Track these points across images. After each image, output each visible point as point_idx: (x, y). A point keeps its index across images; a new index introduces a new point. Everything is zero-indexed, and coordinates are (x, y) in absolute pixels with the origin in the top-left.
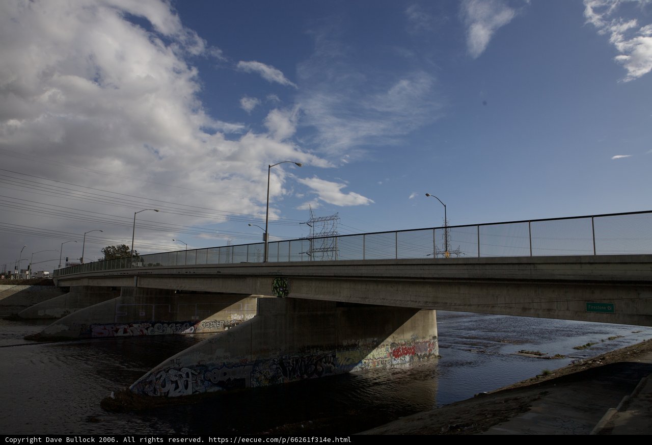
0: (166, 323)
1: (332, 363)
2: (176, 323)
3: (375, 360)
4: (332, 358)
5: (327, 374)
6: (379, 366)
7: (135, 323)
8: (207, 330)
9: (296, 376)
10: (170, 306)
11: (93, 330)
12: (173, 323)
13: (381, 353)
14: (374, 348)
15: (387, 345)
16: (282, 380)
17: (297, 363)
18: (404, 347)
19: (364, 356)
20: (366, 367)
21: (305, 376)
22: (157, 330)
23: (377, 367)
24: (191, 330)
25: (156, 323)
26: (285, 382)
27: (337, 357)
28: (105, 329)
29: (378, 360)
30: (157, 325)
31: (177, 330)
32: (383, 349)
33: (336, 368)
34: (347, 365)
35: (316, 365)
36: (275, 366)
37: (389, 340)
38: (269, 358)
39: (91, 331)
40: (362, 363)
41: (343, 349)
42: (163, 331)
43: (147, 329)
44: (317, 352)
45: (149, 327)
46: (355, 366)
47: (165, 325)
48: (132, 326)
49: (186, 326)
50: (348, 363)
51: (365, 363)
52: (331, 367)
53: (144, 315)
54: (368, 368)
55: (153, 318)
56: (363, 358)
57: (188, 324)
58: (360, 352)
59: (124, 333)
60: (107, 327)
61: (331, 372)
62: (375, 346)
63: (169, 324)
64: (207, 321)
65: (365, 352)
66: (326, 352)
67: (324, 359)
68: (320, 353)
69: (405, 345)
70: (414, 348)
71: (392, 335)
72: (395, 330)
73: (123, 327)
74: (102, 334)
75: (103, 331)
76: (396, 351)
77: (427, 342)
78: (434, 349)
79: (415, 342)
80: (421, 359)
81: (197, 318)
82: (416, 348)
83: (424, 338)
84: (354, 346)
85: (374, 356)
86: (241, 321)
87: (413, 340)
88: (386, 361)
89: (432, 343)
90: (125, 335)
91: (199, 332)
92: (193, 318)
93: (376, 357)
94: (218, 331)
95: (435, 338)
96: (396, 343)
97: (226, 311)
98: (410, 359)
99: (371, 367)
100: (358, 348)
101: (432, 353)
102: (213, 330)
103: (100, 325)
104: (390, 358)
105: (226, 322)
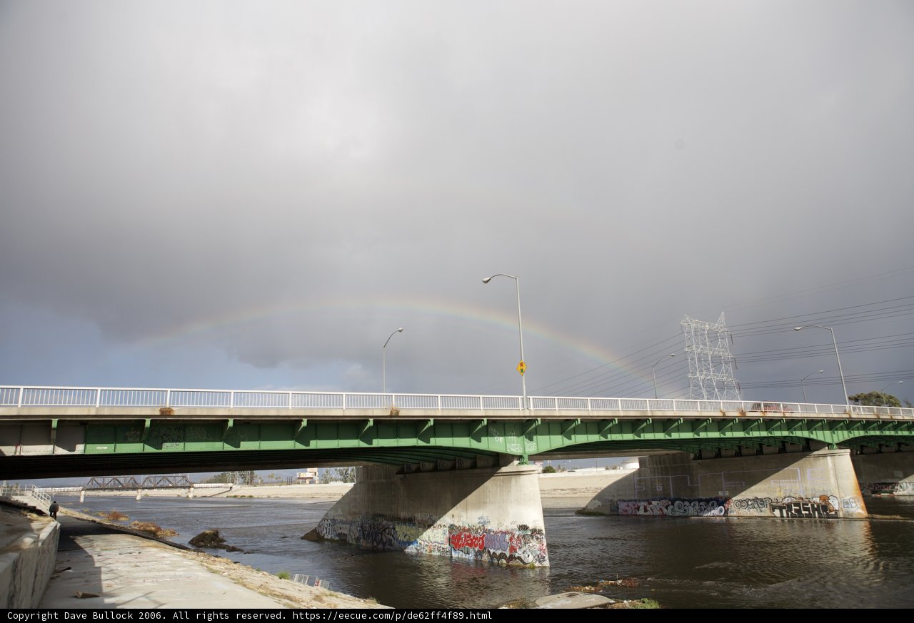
0: (686, 500)
1: (393, 536)
3: (431, 544)
4: (393, 530)
5: (389, 547)
6: (435, 553)
7: (653, 500)
8: (744, 512)
9: (369, 541)
10: (689, 478)
11: (619, 507)
12: (695, 500)
13: (437, 535)
14: (429, 526)
15: (444, 526)
16: (363, 543)
17: (371, 529)
18: (468, 534)
19: (418, 535)
20: (422, 550)
21: (375, 544)
22: (677, 509)
23: (433, 553)
24: (721, 511)
25: (675, 500)
26: (364, 544)
27: (396, 530)
28: (628, 506)
29: (434, 544)
30: (677, 503)
31: (701, 510)
32: (440, 531)
33: (395, 542)
34: (404, 542)
35: (381, 534)
36: (359, 529)
37: (447, 519)
38: (356, 520)
39: (617, 507)
40: (417, 543)
41: (401, 522)
42: (685, 510)
43: (667, 507)
44: (383, 521)
45: (668, 505)
46: (409, 545)
47: (687, 503)
48: (650, 504)
49: (713, 505)
50: (405, 540)
51: (421, 544)
52: (391, 540)
53: (661, 489)
54: (424, 552)
55: (672, 493)
56: (418, 537)
57: (716, 503)
58: (416, 529)
60: (630, 504)
61: (392, 546)
62: (429, 524)
63: (690, 502)
64: (741, 498)
65: (421, 530)
66: (390, 523)
68: (385, 522)
69: (469, 530)
70: (482, 538)
71: (451, 512)
72: (454, 506)
73: (642, 504)
74: (626, 511)
75: (627, 508)
76: (457, 537)
77: (506, 533)
78: (520, 548)
79: (484, 529)
80: (496, 561)
81: (727, 494)
82: (487, 539)
83: (500, 524)
84: (410, 521)
85: (429, 537)
86: (802, 499)
87: (481, 525)
88: (443, 549)
89: (516, 537)
90: (645, 514)
91: (732, 514)
92: (720, 494)
93: (431, 539)
94: (762, 514)
95: (524, 528)
96: (456, 525)
97: (772, 482)
98: (476, 556)
99: (425, 552)
100: (414, 524)
101: (517, 555)
102: (754, 512)
103: (624, 501)
104: (448, 545)
105: (773, 500)
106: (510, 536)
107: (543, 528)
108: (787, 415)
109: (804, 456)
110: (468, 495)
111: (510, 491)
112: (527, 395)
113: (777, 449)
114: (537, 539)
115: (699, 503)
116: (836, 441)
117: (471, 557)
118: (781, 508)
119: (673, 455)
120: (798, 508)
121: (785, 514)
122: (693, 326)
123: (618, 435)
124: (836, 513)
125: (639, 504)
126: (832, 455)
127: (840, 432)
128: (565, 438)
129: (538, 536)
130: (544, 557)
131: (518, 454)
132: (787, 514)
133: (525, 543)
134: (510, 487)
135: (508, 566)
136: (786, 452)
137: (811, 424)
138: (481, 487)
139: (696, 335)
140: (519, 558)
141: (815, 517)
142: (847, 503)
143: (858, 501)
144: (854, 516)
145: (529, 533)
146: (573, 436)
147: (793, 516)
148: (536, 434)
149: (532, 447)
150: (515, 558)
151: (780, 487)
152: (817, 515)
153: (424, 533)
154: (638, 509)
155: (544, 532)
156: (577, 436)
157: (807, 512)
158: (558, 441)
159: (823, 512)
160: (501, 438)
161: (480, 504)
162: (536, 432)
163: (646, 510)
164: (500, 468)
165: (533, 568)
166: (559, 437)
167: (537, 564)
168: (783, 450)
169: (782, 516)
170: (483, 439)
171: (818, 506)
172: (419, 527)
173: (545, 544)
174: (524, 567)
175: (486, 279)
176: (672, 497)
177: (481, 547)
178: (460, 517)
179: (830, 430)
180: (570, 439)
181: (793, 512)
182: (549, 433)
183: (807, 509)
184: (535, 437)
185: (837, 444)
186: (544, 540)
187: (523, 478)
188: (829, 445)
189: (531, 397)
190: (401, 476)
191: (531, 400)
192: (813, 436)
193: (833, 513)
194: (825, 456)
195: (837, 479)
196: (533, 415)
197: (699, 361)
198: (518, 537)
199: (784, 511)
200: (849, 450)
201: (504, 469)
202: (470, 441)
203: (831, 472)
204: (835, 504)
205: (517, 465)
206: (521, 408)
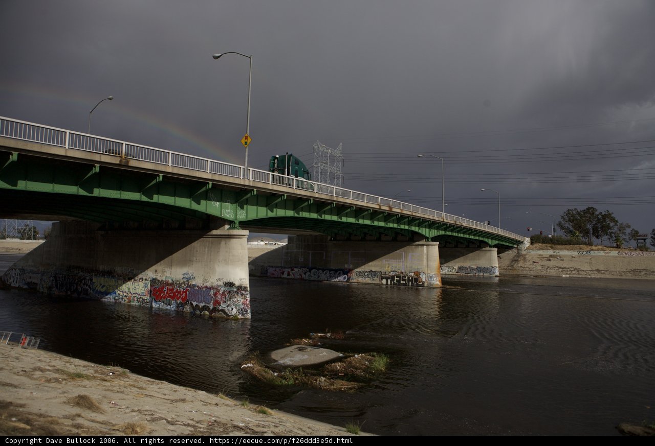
0: (320, 269)
1: (89, 287)
2: (330, 270)
3: (130, 295)
4: (90, 281)
5: (84, 296)
6: (134, 304)
7: (295, 268)
8: (361, 280)
9: (63, 290)
10: (324, 254)
11: (268, 271)
12: (327, 270)
13: (137, 287)
14: (130, 279)
15: (146, 280)
16: (55, 291)
17: (65, 280)
18: (170, 287)
19: (117, 286)
20: (120, 300)
21: (69, 293)
22: (313, 275)
23: (132, 303)
24: (345, 278)
25: (312, 268)
26: (56, 293)
27: (93, 281)
28: (275, 271)
29: (134, 295)
30: (313, 271)
31: (331, 277)
32: (141, 284)
33: (92, 292)
34: (101, 292)
35: (77, 284)
36: (51, 279)
37: (150, 274)
38: (49, 271)
39: (267, 271)
40: (116, 293)
41: (100, 274)
42: (319, 276)
43: (305, 274)
44: (79, 272)
45: (306, 272)
46: (107, 295)
47: (321, 271)
48: (293, 270)
49: (340, 274)
50: (103, 290)
51: (119, 294)
52: (87, 290)
53: (303, 260)
54: (123, 302)
55: (310, 264)
56: (117, 288)
57: (342, 272)
58: (115, 281)
59: (288, 275)
60: (277, 269)
61: (87, 295)
62: (130, 277)
63: (323, 270)
64: (360, 270)
65: (120, 282)
66: (87, 275)
67: (83, 281)
68: (81, 274)
69: (172, 284)
70: (186, 292)
71: (154, 268)
72: (158, 262)
73: (287, 270)
74: (274, 274)
75: (274, 272)
76: (158, 290)
77: (211, 288)
78: (224, 302)
79: (188, 284)
80: (198, 312)
81: (351, 266)
82: (190, 293)
83: (205, 280)
84: (110, 274)
85: (129, 289)
86: (402, 273)
87: (185, 280)
88: (143, 299)
89: (221, 292)
90: (288, 277)
91: (353, 281)
92: (346, 266)
93: (131, 291)
94: (374, 282)
95: (230, 285)
96: (159, 279)
97: (384, 260)
98: (178, 306)
99: (125, 301)
100: (113, 277)
101: (220, 308)
102: (368, 280)
103: (272, 267)
104: (149, 297)
105: (383, 273)
106: (215, 291)
107: (248, 286)
108: (414, 214)
109: (409, 245)
110: (174, 253)
111: (218, 252)
112: (248, 166)
113: (391, 238)
114: (242, 295)
115: (330, 272)
116: (431, 236)
117: (173, 307)
118: (387, 279)
119: (316, 236)
120: (398, 279)
121: (389, 283)
122: (321, 149)
123: (307, 213)
124: (423, 283)
125: (284, 270)
126: (428, 245)
127: (433, 230)
128: (269, 211)
129: (243, 292)
130: (247, 311)
131: (231, 220)
132: (391, 282)
133: (230, 298)
134: (219, 248)
135: (210, 318)
136: (397, 241)
137: (422, 222)
138: (187, 247)
139: (322, 156)
140: (223, 311)
141: (409, 286)
142: (431, 277)
143: (438, 276)
144: (434, 286)
145: (235, 290)
146: (275, 210)
147: (394, 284)
148: (247, 204)
149: (242, 215)
150: (219, 311)
151: (389, 264)
152: (410, 284)
153: (124, 286)
154: (283, 273)
155: (249, 289)
156: (278, 210)
157: (404, 282)
158: (262, 212)
159: (415, 283)
160: (218, 203)
161: (186, 262)
162: (247, 202)
163: (289, 274)
164: (210, 231)
165: (236, 319)
166: (265, 209)
167: (240, 316)
168: (395, 239)
169: (387, 283)
170: (202, 201)
171: (412, 278)
172: (119, 279)
173: (249, 299)
174: (227, 318)
175: (217, 55)
176: (310, 266)
177: (183, 299)
178: (163, 272)
179: (429, 228)
180: (272, 212)
181: (395, 281)
182: (257, 204)
183: (405, 280)
184: (245, 206)
185: (431, 238)
186: (248, 296)
187: (234, 241)
188: (426, 238)
189: (251, 169)
190: (103, 232)
191: (251, 171)
192: (420, 231)
193: (421, 283)
194: (423, 245)
195: (427, 261)
196: (251, 185)
197: (321, 175)
198: (223, 293)
199: (389, 281)
200: (438, 243)
201: (214, 232)
202: (191, 202)
203: (425, 257)
204: (423, 278)
205: (228, 229)
206: (242, 178)
